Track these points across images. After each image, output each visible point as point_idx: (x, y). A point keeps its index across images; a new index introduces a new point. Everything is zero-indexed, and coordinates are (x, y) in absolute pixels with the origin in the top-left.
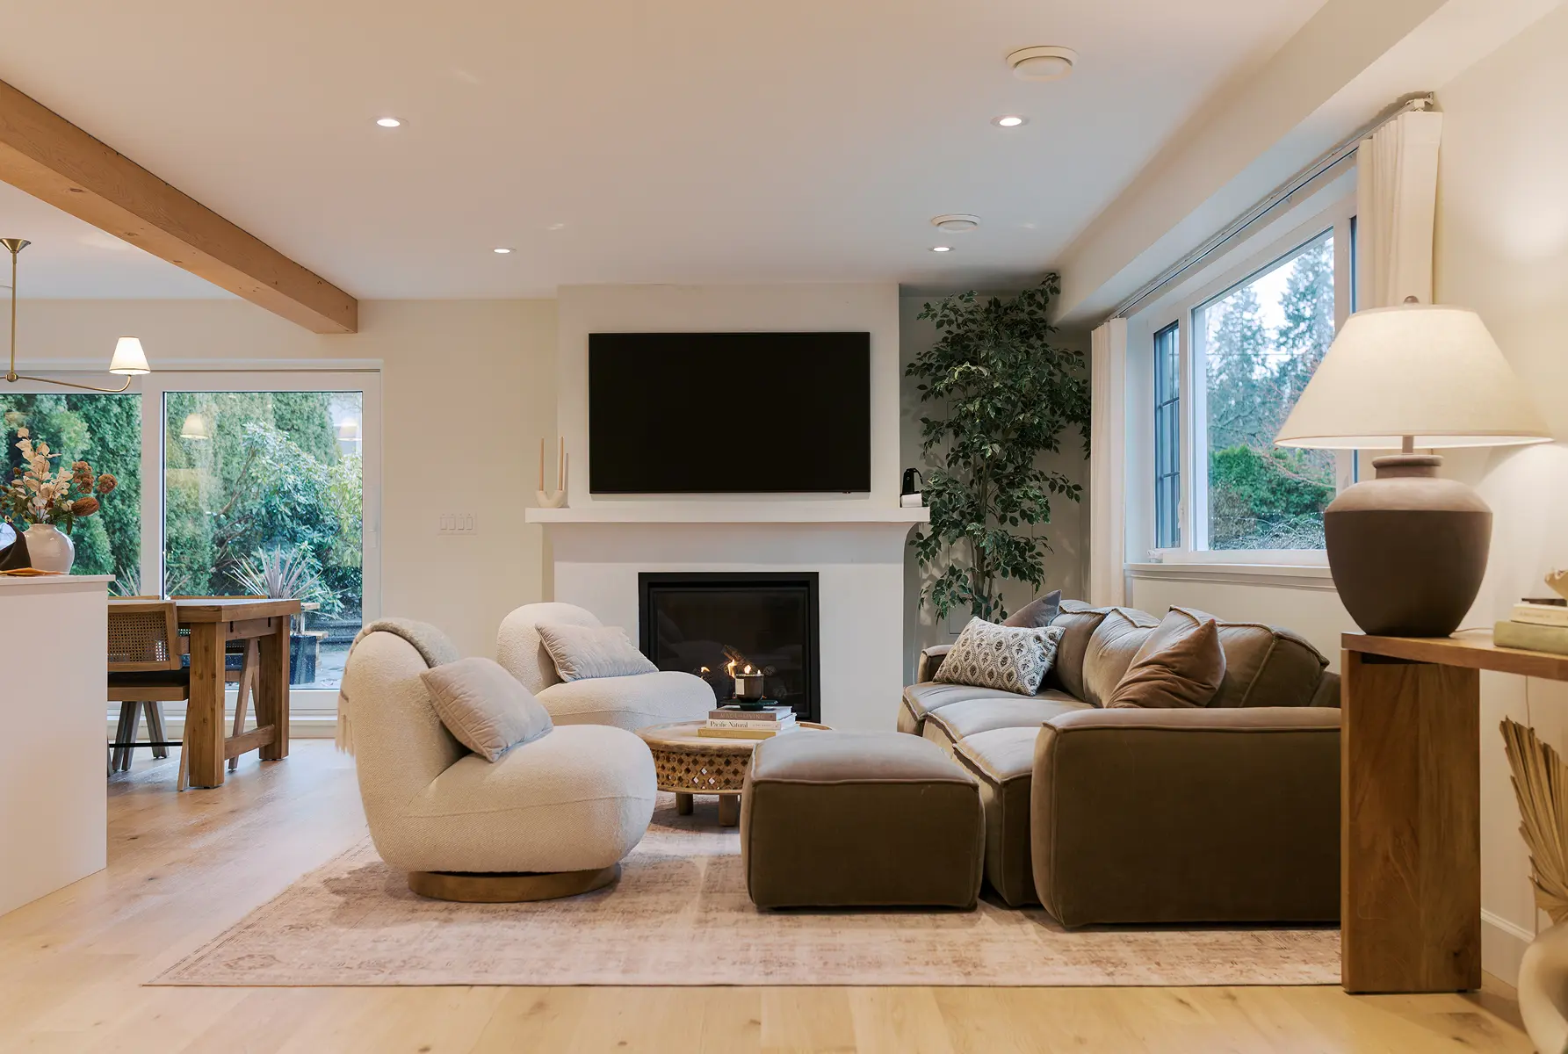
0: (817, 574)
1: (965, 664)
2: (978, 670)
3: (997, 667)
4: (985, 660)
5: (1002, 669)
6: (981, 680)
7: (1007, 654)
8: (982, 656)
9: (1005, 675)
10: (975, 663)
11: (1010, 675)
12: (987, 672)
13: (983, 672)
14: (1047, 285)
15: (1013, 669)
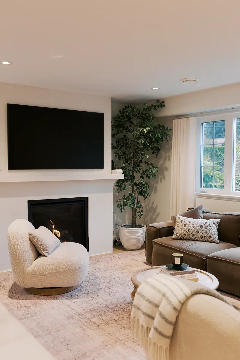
0: (87, 198)
1: (189, 233)
2: (195, 235)
3: (204, 234)
4: (198, 232)
5: (206, 235)
6: (197, 239)
7: (206, 229)
8: (196, 231)
9: (208, 237)
10: (193, 233)
11: (210, 237)
12: (199, 236)
13: (198, 236)
14: (160, 104)
15: (210, 235)
